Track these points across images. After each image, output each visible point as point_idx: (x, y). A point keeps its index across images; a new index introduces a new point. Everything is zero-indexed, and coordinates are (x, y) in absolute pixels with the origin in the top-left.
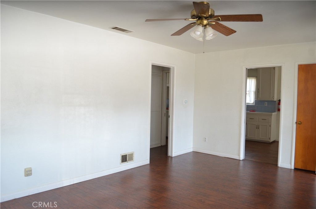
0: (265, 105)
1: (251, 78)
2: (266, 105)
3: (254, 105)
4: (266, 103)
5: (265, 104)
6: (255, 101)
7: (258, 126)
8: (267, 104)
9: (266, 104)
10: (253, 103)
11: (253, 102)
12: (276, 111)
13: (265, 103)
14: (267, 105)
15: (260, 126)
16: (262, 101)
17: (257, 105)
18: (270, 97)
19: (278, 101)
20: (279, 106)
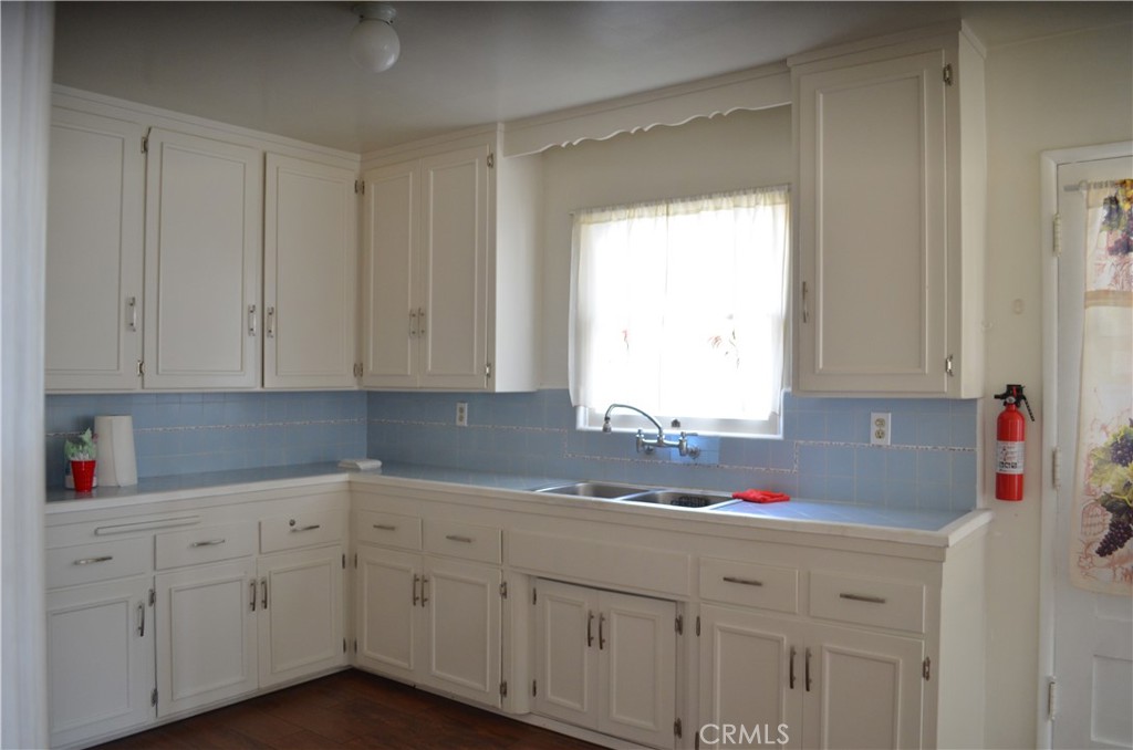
0: (874, 441)
1: (744, 199)
2: (880, 435)
3: (779, 436)
4: (881, 422)
5: (874, 429)
6: (788, 400)
7: (808, 656)
8: (888, 430)
9: (883, 432)
10: (770, 424)
11: (774, 416)
12: (980, 503)
13: (875, 416)
14: (887, 441)
15: (827, 657)
16: (847, 399)
17: (801, 442)
18: (921, 364)
19: (997, 397)
20: (1012, 453)
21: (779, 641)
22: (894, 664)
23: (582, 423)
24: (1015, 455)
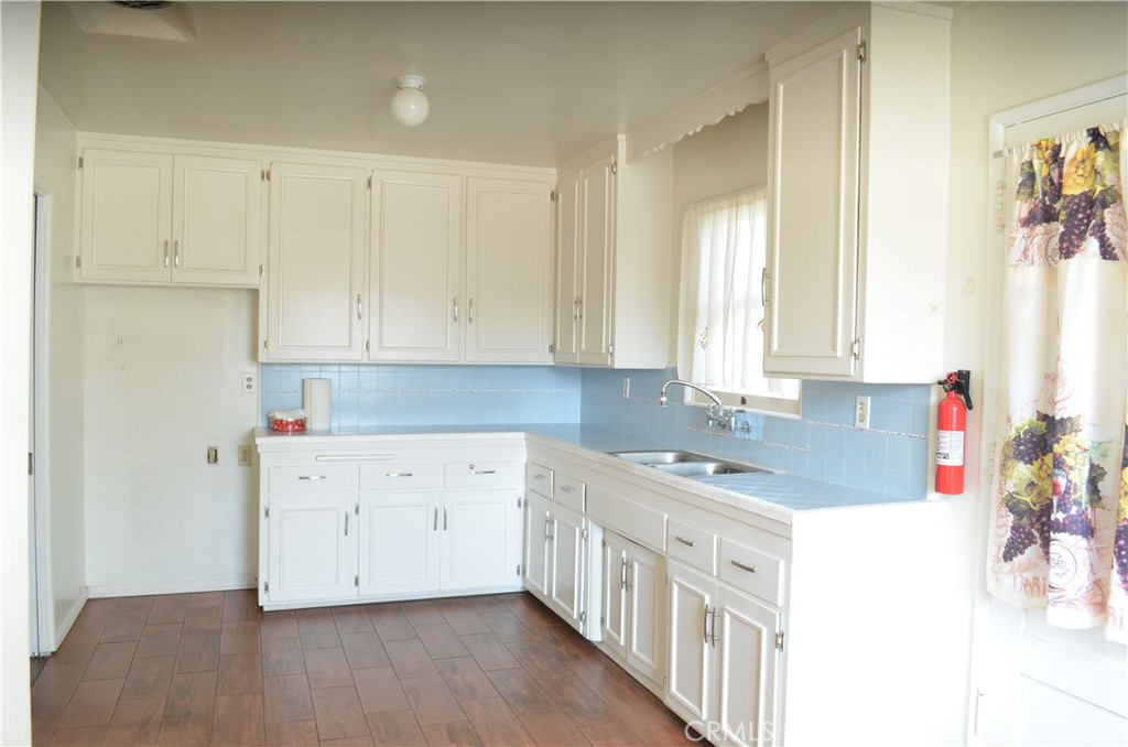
0: (858, 424)
2: (862, 418)
4: (862, 406)
5: (858, 411)
8: (868, 413)
9: (864, 416)
13: (859, 399)
14: (867, 424)
16: (826, 382)
17: (812, 422)
18: (834, 348)
19: (940, 383)
20: (945, 443)
21: (703, 599)
22: (759, 632)
23: (689, 396)
24: (948, 445)
